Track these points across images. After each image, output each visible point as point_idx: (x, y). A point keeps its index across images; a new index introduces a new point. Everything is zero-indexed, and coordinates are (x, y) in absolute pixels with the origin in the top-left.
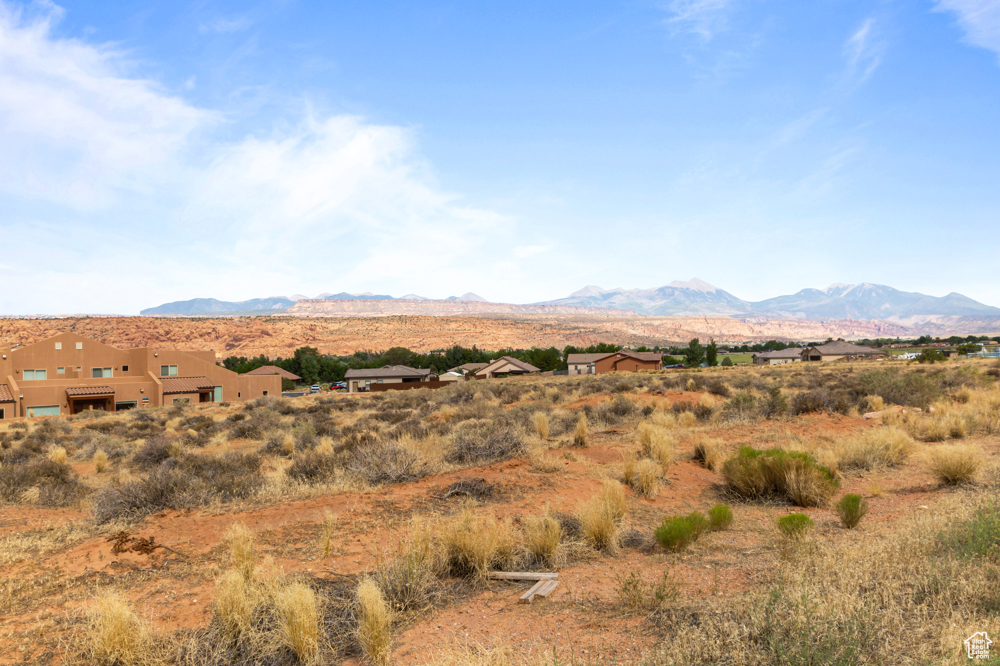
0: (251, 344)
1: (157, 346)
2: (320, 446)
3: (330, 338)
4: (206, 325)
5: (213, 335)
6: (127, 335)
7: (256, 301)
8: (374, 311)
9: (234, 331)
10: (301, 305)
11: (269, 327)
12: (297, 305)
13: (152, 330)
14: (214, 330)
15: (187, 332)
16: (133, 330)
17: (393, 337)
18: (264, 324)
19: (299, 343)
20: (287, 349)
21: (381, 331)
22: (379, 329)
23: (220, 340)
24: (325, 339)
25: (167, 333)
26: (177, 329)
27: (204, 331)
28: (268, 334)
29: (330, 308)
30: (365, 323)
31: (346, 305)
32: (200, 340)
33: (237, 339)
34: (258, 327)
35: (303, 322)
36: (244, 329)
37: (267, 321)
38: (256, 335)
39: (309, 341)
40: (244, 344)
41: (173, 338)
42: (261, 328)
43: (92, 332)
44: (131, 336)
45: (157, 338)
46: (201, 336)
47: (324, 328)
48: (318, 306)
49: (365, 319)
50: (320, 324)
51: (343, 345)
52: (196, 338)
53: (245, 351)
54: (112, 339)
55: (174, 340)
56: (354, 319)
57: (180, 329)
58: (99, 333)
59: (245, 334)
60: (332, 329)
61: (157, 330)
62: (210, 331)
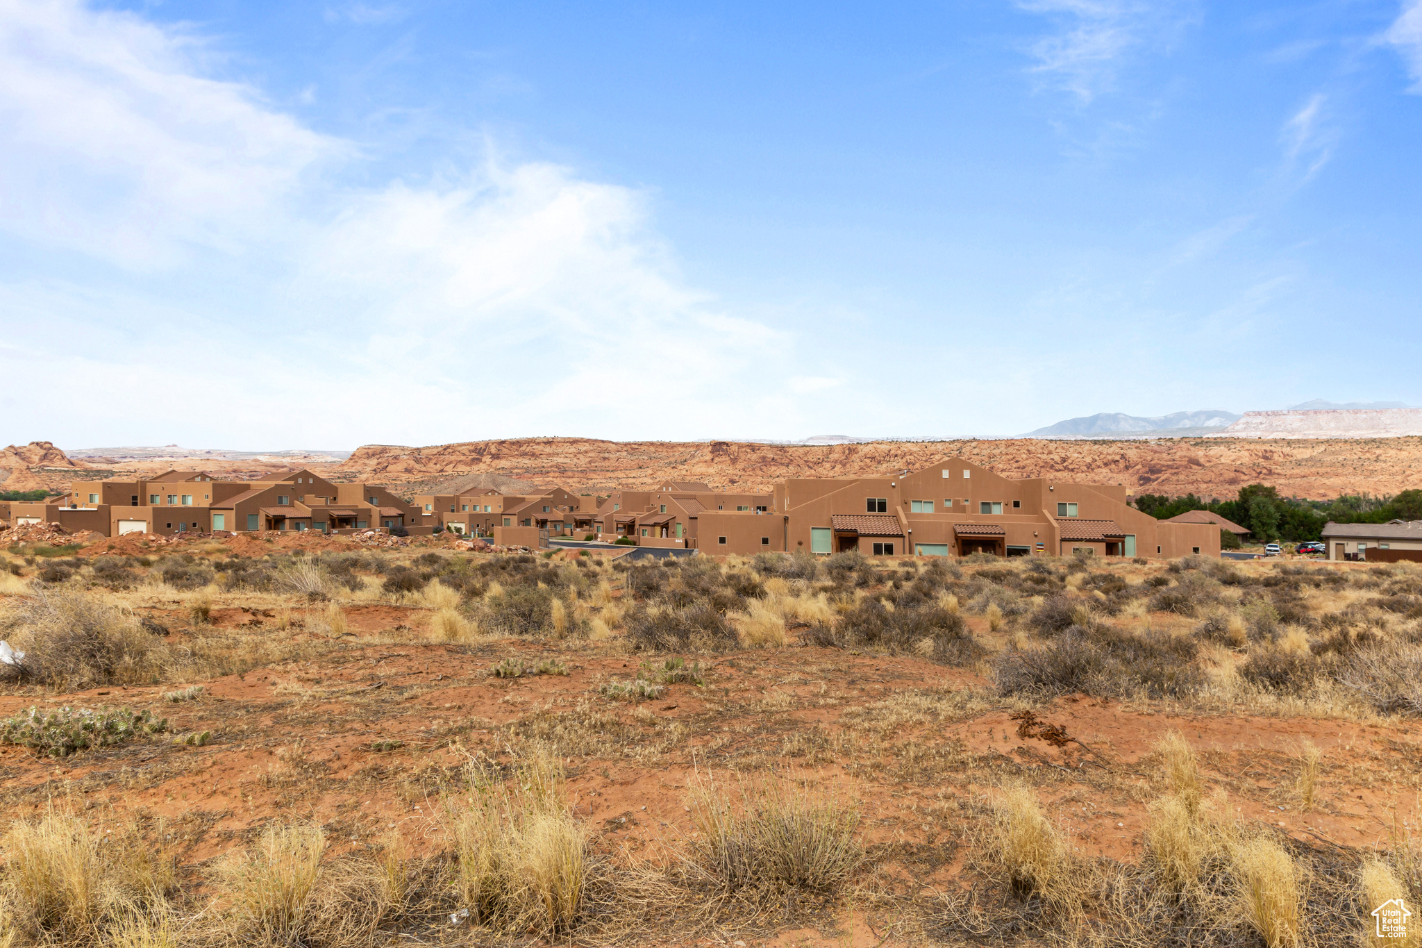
0: (1175, 478)
1: (1052, 477)
2: (1285, 640)
3: (1295, 471)
4: (1112, 449)
5: (1122, 464)
6: (1017, 462)
7: (1181, 416)
8: (1373, 428)
9: (1149, 458)
10: (1249, 419)
11: (1200, 453)
12: (1243, 420)
13: (1044, 456)
14: (1123, 456)
15: (1088, 460)
16: (1024, 456)
17: (1408, 473)
18: (1192, 448)
19: (1246, 478)
20: (1227, 486)
21: (1385, 462)
22: (1382, 458)
23: (1131, 471)
24: (1288, 473)
25: (1064, 460)
26: (1076, 455)
27: (1110, 458)
28: (1198, 464)
29: (1296, 425)
30: (1357, 448)
31: (1323, 419)
32: (1105, 471)
33: (1154, 470)
34: (1184, 453)
35: (1252, 447)
36: (1164, 455)
37: (1196, 444)
38: (1181, 466)
39: (1262, 476)
40: (1166, 477)
41: (1071, 467)
42: (1188, 455)
43: (979, 457)
44: (1021, 464)
45: (1052, 467)
46: (1106, 464)
47: (1285, 456)
48: (1276, 421)
49: (1357, 442)
50: (1279, 449)
51: (1318, 483)
52: (1099, 467)
53: (1166, 488)
54: (1001, 466)
55: (1072, 470)
56: (1337, 441)
57: (1079, 455)
58: (986, 459)
59: (1165, 463)
60: (1299, 457)
61: (1052, 456)
62: (1117, 458)
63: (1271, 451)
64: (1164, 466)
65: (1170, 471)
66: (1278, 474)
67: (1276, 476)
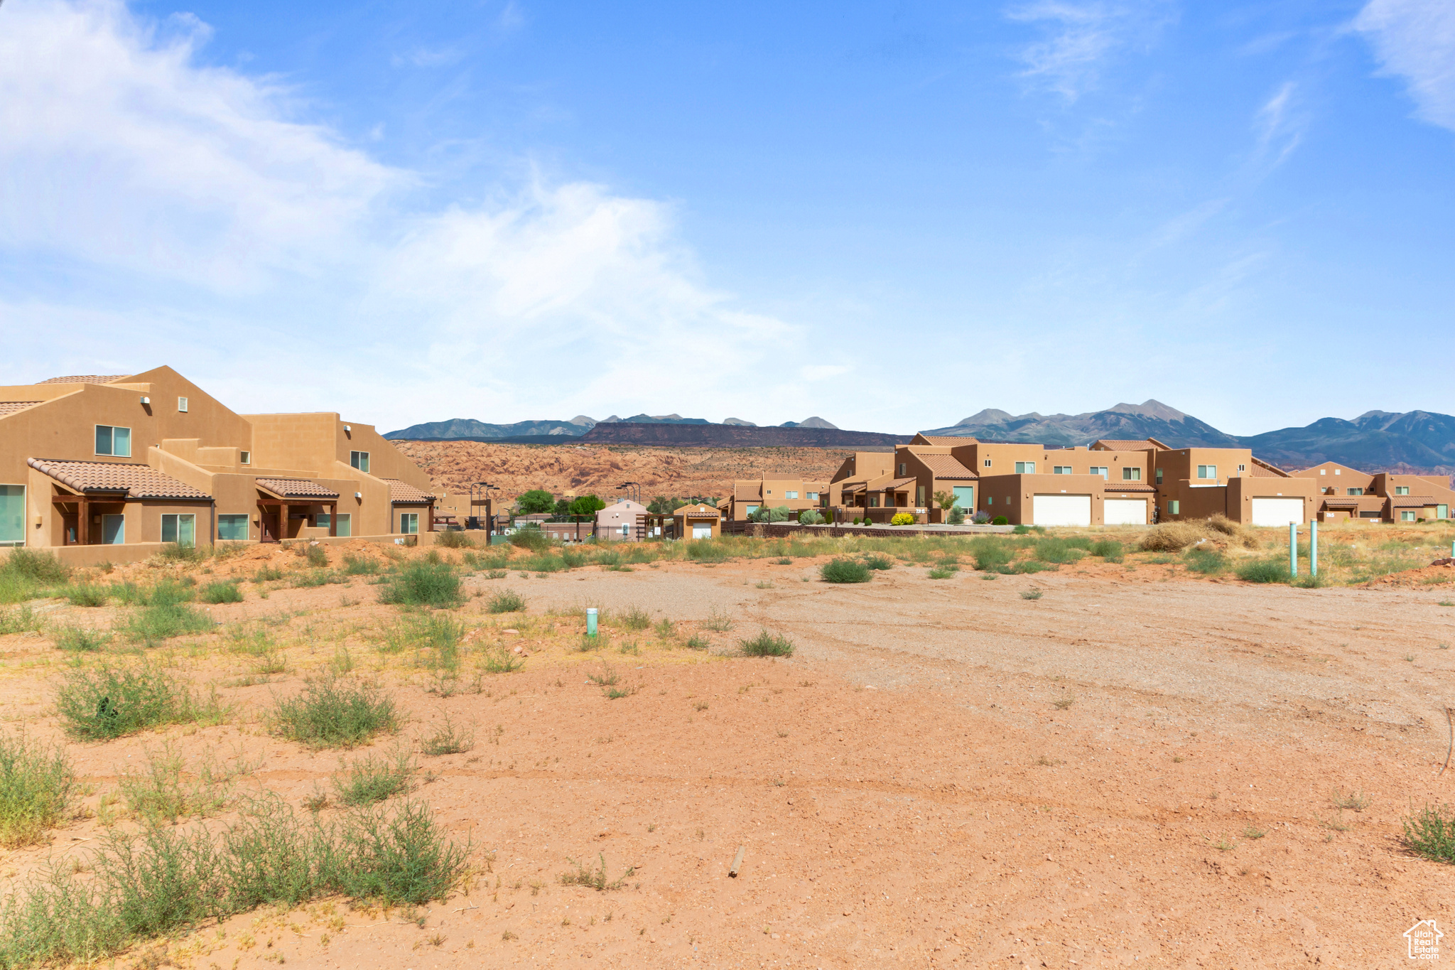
0: (600, 480)
1: (493, 479)
3: (697, 474)
4: (547, 453)
5: (556, 468)
6: (457, 464)
9: (580, 462)
11: (619, 459)
13: (484, 459)
14: (557, 460)
15: (526, 463)
16: (464, 458)
18: (613, 454)
20: (648, 487)
21: (757, 467)
22: (755, 464)
23: (564, 473)
24: (692, 476)
25: (504, 463)
26: (515, 458)
27: (545, 461)
28: (618, 468)
30: (735, 455)
32: (541, 473)
33: (584, 473)
34: (607, 458)
35: (658, 453)
36: (591, 460)
37: (616, 451)
38: (605, 469)
39: (673, 478)
40: (592, 480)
41: (511, 469)
42: (610, 460)
43: (415, 459)
44: (462, 466)
45: (493, 469)
46: (542, 467)
47: (682, 461)
50: (678, 455)
51: (714, 484)
52: (536, 470)
53: (594, 489)
54: (441, 468)
55: (513, 473)
57: (518, 458)
58: (424, 461)
59: (592, 467)
60: (693, 462)
61: (492, 459)
62: (552, 461)
63: (671, 457)
64: (591, 469)
65: (597, 474)
66: (685, 477)
67: (683, 478)
